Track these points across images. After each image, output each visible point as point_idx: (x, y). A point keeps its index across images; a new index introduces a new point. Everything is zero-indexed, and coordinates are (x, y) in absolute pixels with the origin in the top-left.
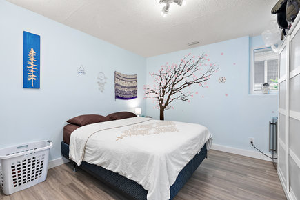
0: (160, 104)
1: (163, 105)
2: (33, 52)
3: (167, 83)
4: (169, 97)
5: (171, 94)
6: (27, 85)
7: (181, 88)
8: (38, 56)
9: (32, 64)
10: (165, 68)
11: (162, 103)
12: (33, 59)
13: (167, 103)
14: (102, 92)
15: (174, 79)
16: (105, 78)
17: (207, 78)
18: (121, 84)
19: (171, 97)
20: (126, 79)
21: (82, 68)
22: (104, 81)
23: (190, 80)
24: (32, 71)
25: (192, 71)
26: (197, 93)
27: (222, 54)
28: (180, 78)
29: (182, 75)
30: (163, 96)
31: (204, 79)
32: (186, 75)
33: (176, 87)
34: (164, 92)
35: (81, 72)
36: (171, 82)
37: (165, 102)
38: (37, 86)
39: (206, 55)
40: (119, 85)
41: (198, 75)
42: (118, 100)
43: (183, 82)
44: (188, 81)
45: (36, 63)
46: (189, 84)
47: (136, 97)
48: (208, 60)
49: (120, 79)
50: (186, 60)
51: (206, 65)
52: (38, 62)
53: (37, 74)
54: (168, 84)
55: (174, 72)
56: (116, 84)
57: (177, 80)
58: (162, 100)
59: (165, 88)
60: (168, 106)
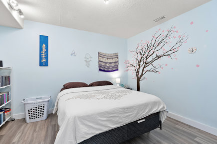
0: (137, 76)
1: (139, 76)
2: (44, 46)
3: (141, 58)
4: (143, 69)
5: (145, 67)
6: (41, 64)
7: (152, 61)
8: (47, 48)
9: (44, 52)
10: (140, 46)
11: (138, 74)
12: (44, 50)
13: (142, 75)
14: (88, 67)
15: (147, 54)
16: (91, 57)
17: (176, 50)
18: (104, 61)
19: (145, 69)
20: (108, 57)
21: (73, 52)
22: (90, 59)
23: (160, 53)
24: (44, 57)
25: (162, 44)
26: (166, 65)
27: (192, 23)
28: (151, 52)
29: (153, 50)
30: (139, 69)
31: (172, 51)
32: (156, 49)
33: (148, 60)
34: (139, 65)
35: (73, 55)
36: (144, 57)
37: (140, 73)
38: (46, 64)
39: (175, 28)
40: (102, 62)
41: (167, 48)
42: (101, 72)
43: (154, 56)
44: (158, 55)
45: (46, 52)
46: (159, 57)
47: (118, 70)
48: (177, 32)
49: (102, 57)
50: (156, 36)
51: (175, 37)
52: (47, 51)
53: (47, 58)
54: (143, 59)
55: (147, 48)
56: (99, 61)
57: (149, 55)
58: (138, 72)
59: (140, 62)
60: (142, 78)
